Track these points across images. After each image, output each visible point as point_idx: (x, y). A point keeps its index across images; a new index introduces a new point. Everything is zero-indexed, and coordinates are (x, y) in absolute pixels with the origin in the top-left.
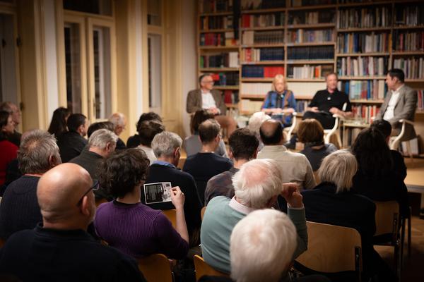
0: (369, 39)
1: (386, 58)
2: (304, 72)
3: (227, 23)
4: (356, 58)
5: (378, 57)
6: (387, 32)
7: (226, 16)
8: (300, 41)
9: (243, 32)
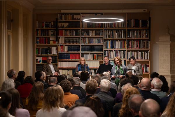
0: (117, 43)
1: (124, 51)
2: (89, 57)
3: (51, 33)
4: (112, 51)
5: (121, 50)
6: (124, 40)
7: (51, 30)
8: (87, 43)
9: (59, 38)
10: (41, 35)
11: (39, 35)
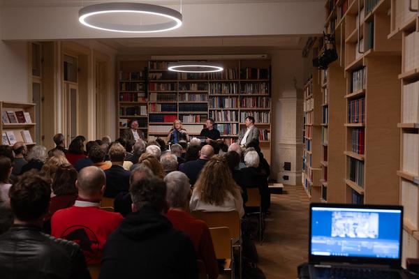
0: (227, 100)
1: (236, 111)
2: (190, 119)
3: (139, 87)
4: (220, 111)
5: (233, 111)
6: (237, 97)
7: (138, 83)
8: (187, 100)
9: (150, 93)
10: (126, 89)
11: (124, 89)
